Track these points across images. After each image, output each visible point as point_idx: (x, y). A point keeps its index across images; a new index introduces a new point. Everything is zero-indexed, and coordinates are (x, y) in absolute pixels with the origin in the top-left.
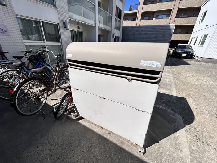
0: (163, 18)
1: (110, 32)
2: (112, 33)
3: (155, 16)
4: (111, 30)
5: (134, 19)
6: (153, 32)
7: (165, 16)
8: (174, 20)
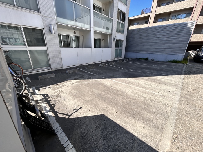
0: (181, 18)
1: (111, 35)
2: (113, 36)
3: (171, 16)
4: (112, 33)
5: (147, 23)
6: (164, 33)
7: (185, 15)
8: (196, 18)
